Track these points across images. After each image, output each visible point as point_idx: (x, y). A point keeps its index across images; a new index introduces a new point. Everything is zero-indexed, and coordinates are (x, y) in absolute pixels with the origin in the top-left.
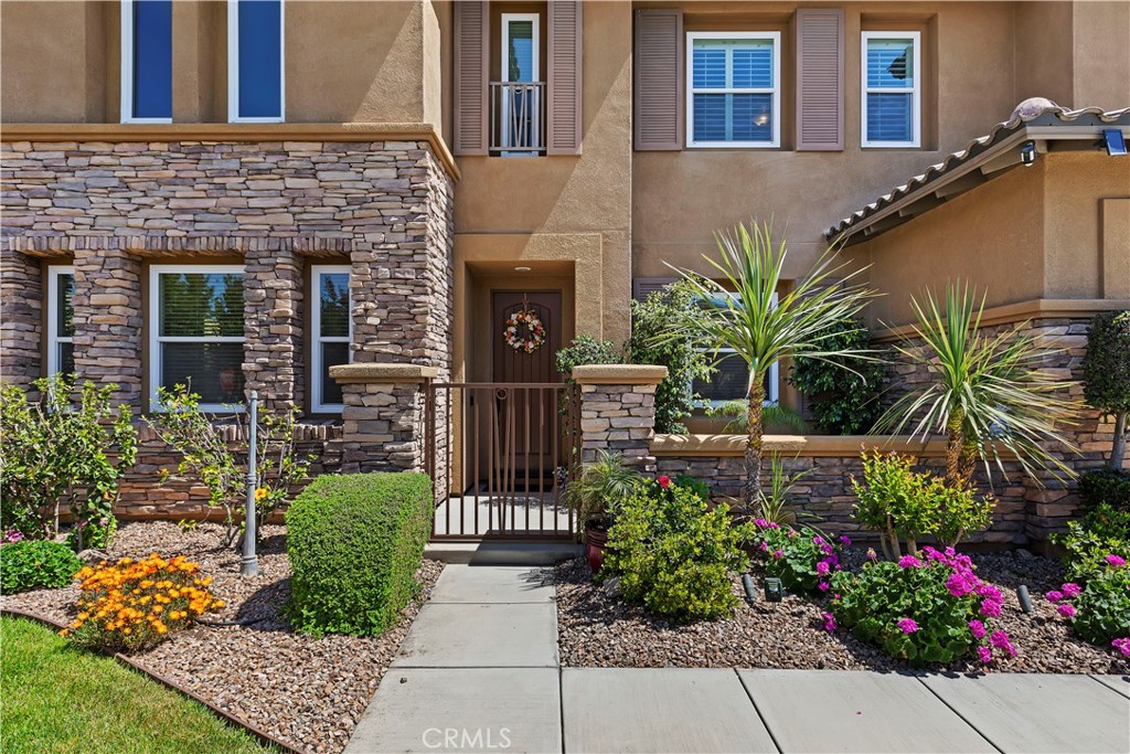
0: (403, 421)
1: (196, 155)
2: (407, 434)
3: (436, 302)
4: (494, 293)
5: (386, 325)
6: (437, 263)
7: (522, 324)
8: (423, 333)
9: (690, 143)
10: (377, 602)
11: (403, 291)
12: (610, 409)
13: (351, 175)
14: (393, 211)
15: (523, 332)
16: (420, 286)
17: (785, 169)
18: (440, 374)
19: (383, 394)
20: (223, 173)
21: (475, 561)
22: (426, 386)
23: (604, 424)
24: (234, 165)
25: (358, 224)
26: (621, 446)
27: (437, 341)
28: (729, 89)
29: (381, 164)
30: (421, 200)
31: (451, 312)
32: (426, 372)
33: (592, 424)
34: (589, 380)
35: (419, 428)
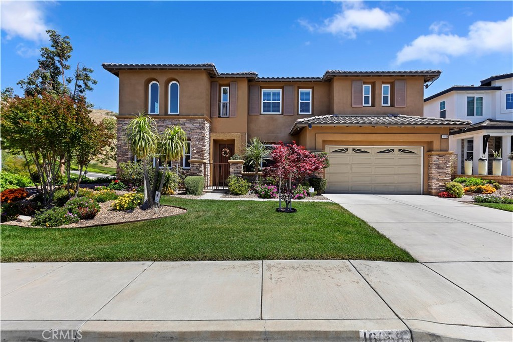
0: (200, 169)
1: (164, 121)
2: (201, 171)
3: (207, 148)
4: (220, 144)
5: (198, 152)
6: (207, 140)
7: (226, 151)
8: (204, 154)
9: (262, 113)
10: (197, 191)
11: (201, 146)
12: (234, 167)
13: (191, 125)
14: (199, 131)
15: (226, 152)
16: (204, 145)
17: (281, 119)
18: (207, 161)
19: (197, 165)
20: (168, 124)
21: (212, 192)
22: (205, 163)
23: (233, 170)
24: (170, 123)
25: (193, 134)
26: (236, 173)
27: (207, 155)
28: (271, 101)
29: (197, 123)
30: (204, 130)
31: (210, 149)
32: (204, 161)
33: (232, 170)
34: (231, 163)
35: (203, 170)
